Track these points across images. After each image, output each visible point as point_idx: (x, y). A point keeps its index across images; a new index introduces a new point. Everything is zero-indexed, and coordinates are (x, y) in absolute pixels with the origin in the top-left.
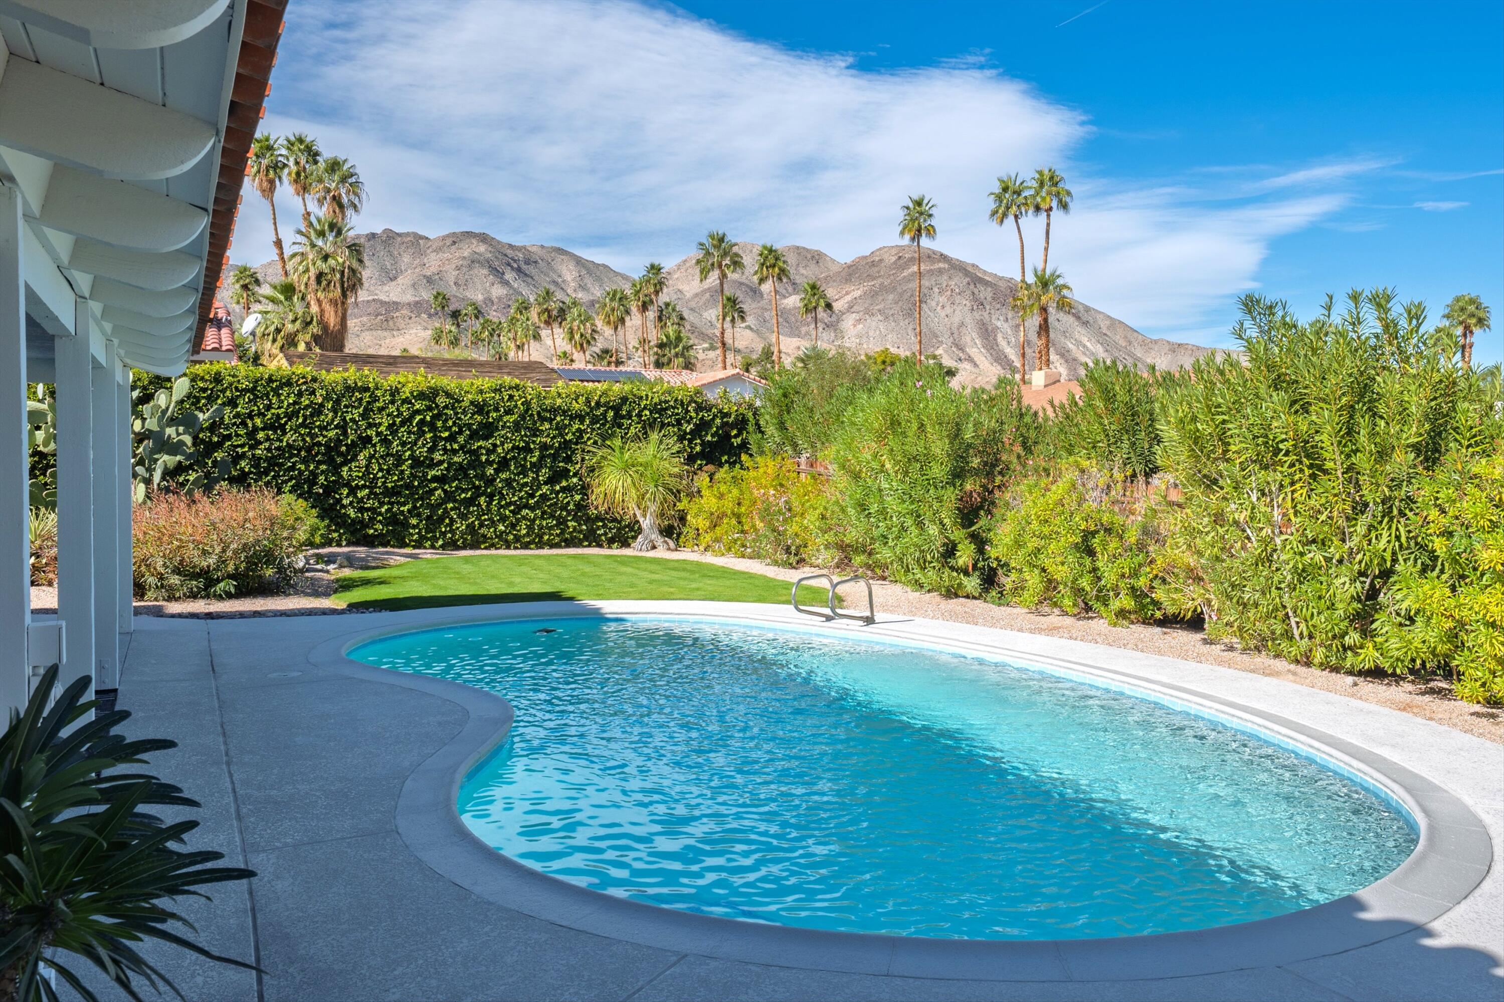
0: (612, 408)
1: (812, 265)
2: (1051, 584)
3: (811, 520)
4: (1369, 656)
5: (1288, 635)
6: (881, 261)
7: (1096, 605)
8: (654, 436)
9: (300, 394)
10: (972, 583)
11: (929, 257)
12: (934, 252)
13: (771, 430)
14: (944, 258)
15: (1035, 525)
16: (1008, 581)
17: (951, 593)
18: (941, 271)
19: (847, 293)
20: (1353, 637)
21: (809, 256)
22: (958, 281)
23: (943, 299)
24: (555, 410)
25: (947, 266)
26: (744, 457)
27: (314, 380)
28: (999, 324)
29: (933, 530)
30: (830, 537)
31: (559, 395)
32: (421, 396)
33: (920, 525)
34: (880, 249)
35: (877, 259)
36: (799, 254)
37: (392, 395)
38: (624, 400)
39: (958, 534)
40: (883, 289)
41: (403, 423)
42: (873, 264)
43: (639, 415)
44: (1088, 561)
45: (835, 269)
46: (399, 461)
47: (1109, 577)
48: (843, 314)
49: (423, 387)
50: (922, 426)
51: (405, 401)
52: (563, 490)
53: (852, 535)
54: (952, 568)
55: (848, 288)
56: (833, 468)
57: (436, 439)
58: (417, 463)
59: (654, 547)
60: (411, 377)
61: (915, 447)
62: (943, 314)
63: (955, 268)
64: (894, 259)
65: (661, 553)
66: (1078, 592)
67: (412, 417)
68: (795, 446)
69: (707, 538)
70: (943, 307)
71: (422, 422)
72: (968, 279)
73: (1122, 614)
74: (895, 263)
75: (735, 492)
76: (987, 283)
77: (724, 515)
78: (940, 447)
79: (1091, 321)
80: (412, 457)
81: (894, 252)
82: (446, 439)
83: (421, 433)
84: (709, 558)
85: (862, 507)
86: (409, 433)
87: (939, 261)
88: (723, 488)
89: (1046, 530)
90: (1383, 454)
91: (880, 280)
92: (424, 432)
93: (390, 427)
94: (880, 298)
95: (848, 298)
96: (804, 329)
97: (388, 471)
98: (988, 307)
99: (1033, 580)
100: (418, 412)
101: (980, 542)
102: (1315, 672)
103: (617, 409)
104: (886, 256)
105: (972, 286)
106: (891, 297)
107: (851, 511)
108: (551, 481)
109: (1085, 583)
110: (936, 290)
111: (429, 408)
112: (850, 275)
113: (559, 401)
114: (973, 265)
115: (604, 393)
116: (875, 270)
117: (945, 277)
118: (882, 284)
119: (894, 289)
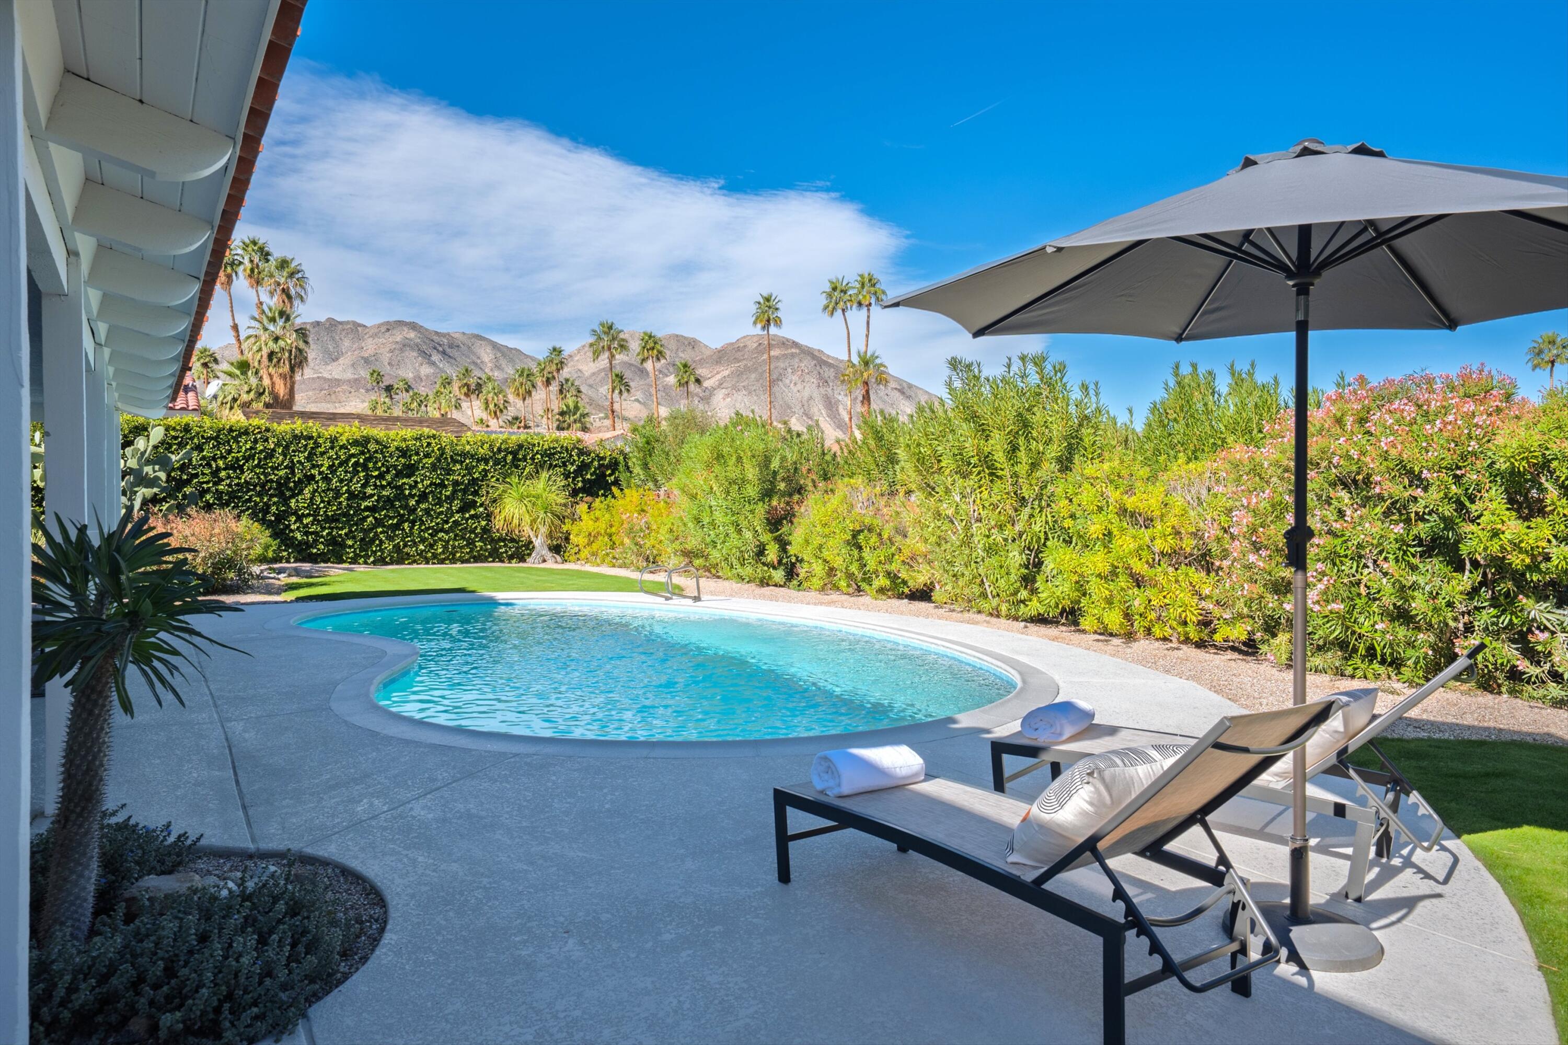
0: (511, 453)
1: (689, 350)
2: (831, 571)
3: (663, 535)
4: (1034, 607)
5: (984, 595)
6: (745, 346)
7: (864, 585)
8: (544, 475)
9: (256, 441)
10: (778, 575)
11: (784, 344)
12: (788, 340)
13: (637, 470)
14: (795, 344)
15: (819, 529)
16: (802, 571)
17: (764, 582)
18: (793, 355)
19: (718, 373)
20: (1024, 594)
21: (686, 343)
22: (807, 364)
23: (795, 378)
24: (464, 455)
25: (798, 351)
26: (615, 489)
27: (268, 430)
28: (840, 398)
29: (748, 535)
30: (676, 545)
31: (468, 442)
32: (356, 443)
33: (739, 532)
34: (744, 337)
35: (742, 345)
36: (678, 341)
37: (332, 442)
38: (521, 446)
39: (766, 537)
40: (747, 369)
41: (341, 465)
42: (739, 349)
43: (533, 459)
44: (855, 552)
45: (708, 353)
46: (338, 494)
47: (871, 565)
48: (715, 389)
49: (357, 436)
50: (739, 459)
51: (342, 447)
52: (472, 517)
53: (692, 543)
54: (764, 564)
55: (718, 368)
56: (676, 492)
57: (368, 478)
58: (352, 496)
59: (544, 561)
60: (347, 428)
61: (733, 472)
62: (795, 390)
63: (804, 353)
64: (755, 345)
65: (550, 565)
66: (850, 576)
67: (348, 459)
68: (656, 481)
69: (585, 553)
70: (795, 384)
71: (356, 464)
72: (815, 362)
73: (882, 590)
74: (756, 348)
75: (607, 516)
76: (830, 365)
77: (599, 533)
78: (752, 473)
79: (913, 396)
80: (348, 491)
81: (755, 339)
82: (376, 477)
83: (356, 472)
84: (588, 568)
85: (698, 520)
86: (346, 472)
87: (792, 347)
88: (598, 513)
89: (827, 531)
90: (1034, 466)
91: (744, 362)
92: (358, 472)
93: (330, 467)
94: (745, 377)
95: (719, 377)
97: (329, 503)
98: (831, 384)
99: (818, 568)
100: (353, 456)
101: (783, 545)
102: (1003, 621)
103: (514, 454)
104: (748, 343)
105: (818, 368)
106: (753, 376)
107: (690, 525)
108: (462, 510)
109: (854, 568)
110: (790, 370)
111: (363, 453)
112: (720, 358)
113: (468, 448)
114: (819, 351)
115: (505, 441)
116: (740, 354)
117: (797, 360)
118: (746, 365)
119: (756, 369)
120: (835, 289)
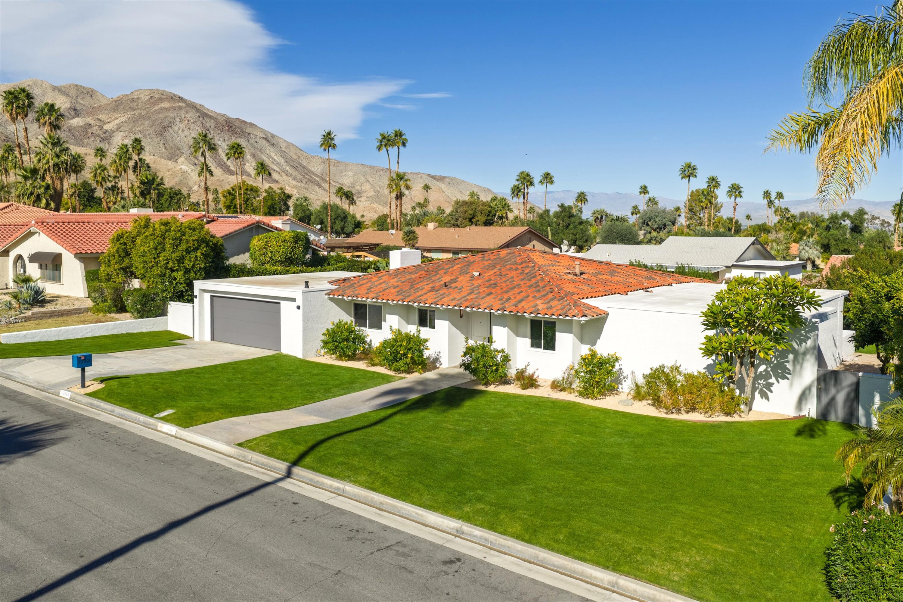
1: (88, 97)
6: (138, 98)
11: (172, 98)
12: (175, 95)
14: (181, 99)
18: (180, 108)
19: (116, 119)
21: (85, 92)
22: (192, 115)
23: (182, 126)
25: (184, 105)
28: (220, 143)
34: (137, 91)
35: (136, 97)
36: (77, 90)
40: (142, 117)
42: (133, 100)
45: (104, 101)
48: (114, 132)
55: (116, 115)
62: (183, 135)
63: (190, 107)
64: (147, 98)
70: (183, 131)
72: (198, 114)
74: (148, 100)
76: (210, 117)
79: (276, 143)
81: (147, 93)
87: (179, 102)
91: (139, 111)
94: (140, 123)
95: (117, 122)
96: (86, 141)
98: (212, 132)
104: (141, 96)
105: (201, 119)
106: (147, 122)
110: (178, 120)
112: (117, 106)
114: (200, 105)
116: (135, 104)
117: (183, 112)
118: (140, 114)
119: (149, 117)
120: (384, 138)
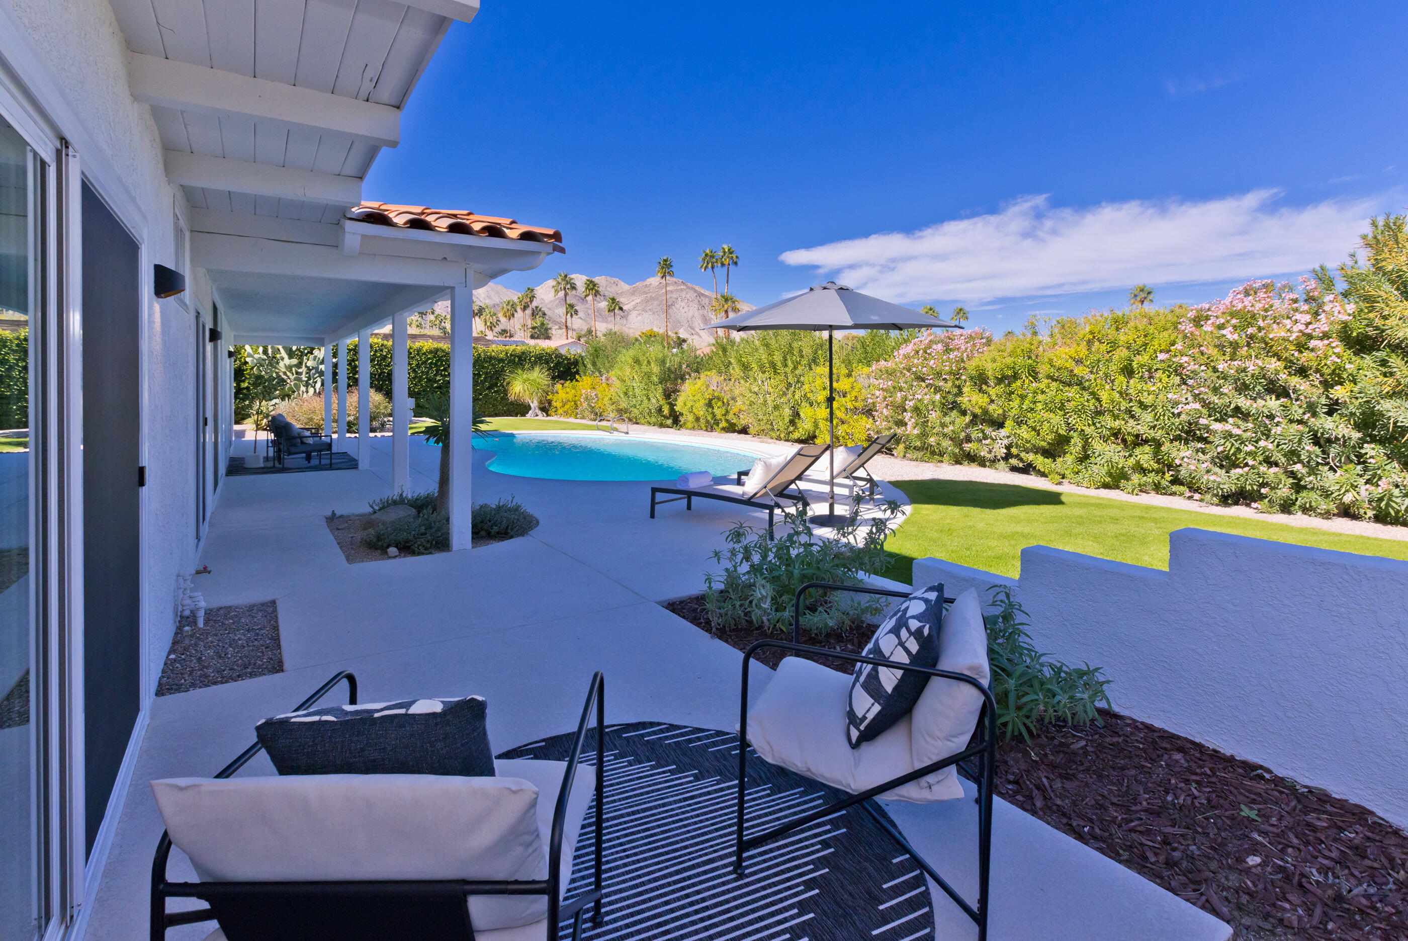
0: (518, 356)
1: (614, 286)
2: (697, 419)
3: (606, 401)
4: (796, 435)
5: (773, 429)
6: (650, 284)
7: (715, 426)
8: (537, 369)
9: (376, 351)
10: (669, 422)
13: (589, 366)
14: (683, 282)
15: (691, 397)
16: (682, 419)
17: (662, 425)
18: (682, 290)
19: (633, 301)
20: (791, 428)
21: (612, 282)
22: (691, 295)
23: (683, 304)
24: (491, 358)
25: (685, 287)
26: (577, 377)
27: (382, 345)
28: (712, 317)
29: (654, 401)
30: (614, 407)
31: (493, 351)
32: (431, 352)
33: (649, 399)
36: (607, 281)
37: (418, 351)
38: (523, 353)
39: (662, 402)
40: (652, 299)
41: (422, 364)
42: (646, 285)
43: (530, 360)
44: (710, 410)
45: (626, 288)
46: (421, 379)
47: (718, 417)
48: (629, 312)
49: (432, 347)
50: (649, 362)
51: (424, 354)
52: (495, 392)
53: (623, 405)
54: (662, 416)
55: (633, 298)
56: (614, 379)
57: (437, 371)
58: (429, 380)
59: (537, 416)
60: (426, 344)
61: (645, 368)
62: (683, 311)
63: (689, 289)
64: (657, 283)
65: (540, 418)
66: (707, 421)
67: (427, 361)
68: (600, 372)
69: (560, 411)
70: (683, 308)
71: (431, 363)
73: (723, 429)
74: (658, 285)
75: (573, 391)
77: (568, 401)
78: (656, 369)
80: (426, 378)
82: (442, 370)
83: (431, 368)
84: (562, 419)
85: (626, 394)
86: (425, 367)
87: (681, 285)
88: (568, 390)
89: (695, 398)
91: (650, 294)
92: (432, 367)
93: (417, 365)
94: (650, 303)
95: (634, 303)
96: (609, 319)
97: (415, 384)
99: (691, 418)
100: (429, 359)
101: (672, 406)
102: (782, 442)
103: (520, 358)
105: (698, 298)
106: (656, 303)
107: (622, 396)
108: (489, 388)
109: (709, 418)
110: (680, 299)
111: (435, 357)
112: (634, 291)
113: (493, 354)
115: (514, 350)
116: (647, 289)
117: (684, 293)
118: (651, 296)
119: (657, 299)
120: (706, 255)
